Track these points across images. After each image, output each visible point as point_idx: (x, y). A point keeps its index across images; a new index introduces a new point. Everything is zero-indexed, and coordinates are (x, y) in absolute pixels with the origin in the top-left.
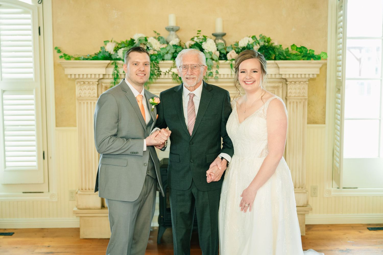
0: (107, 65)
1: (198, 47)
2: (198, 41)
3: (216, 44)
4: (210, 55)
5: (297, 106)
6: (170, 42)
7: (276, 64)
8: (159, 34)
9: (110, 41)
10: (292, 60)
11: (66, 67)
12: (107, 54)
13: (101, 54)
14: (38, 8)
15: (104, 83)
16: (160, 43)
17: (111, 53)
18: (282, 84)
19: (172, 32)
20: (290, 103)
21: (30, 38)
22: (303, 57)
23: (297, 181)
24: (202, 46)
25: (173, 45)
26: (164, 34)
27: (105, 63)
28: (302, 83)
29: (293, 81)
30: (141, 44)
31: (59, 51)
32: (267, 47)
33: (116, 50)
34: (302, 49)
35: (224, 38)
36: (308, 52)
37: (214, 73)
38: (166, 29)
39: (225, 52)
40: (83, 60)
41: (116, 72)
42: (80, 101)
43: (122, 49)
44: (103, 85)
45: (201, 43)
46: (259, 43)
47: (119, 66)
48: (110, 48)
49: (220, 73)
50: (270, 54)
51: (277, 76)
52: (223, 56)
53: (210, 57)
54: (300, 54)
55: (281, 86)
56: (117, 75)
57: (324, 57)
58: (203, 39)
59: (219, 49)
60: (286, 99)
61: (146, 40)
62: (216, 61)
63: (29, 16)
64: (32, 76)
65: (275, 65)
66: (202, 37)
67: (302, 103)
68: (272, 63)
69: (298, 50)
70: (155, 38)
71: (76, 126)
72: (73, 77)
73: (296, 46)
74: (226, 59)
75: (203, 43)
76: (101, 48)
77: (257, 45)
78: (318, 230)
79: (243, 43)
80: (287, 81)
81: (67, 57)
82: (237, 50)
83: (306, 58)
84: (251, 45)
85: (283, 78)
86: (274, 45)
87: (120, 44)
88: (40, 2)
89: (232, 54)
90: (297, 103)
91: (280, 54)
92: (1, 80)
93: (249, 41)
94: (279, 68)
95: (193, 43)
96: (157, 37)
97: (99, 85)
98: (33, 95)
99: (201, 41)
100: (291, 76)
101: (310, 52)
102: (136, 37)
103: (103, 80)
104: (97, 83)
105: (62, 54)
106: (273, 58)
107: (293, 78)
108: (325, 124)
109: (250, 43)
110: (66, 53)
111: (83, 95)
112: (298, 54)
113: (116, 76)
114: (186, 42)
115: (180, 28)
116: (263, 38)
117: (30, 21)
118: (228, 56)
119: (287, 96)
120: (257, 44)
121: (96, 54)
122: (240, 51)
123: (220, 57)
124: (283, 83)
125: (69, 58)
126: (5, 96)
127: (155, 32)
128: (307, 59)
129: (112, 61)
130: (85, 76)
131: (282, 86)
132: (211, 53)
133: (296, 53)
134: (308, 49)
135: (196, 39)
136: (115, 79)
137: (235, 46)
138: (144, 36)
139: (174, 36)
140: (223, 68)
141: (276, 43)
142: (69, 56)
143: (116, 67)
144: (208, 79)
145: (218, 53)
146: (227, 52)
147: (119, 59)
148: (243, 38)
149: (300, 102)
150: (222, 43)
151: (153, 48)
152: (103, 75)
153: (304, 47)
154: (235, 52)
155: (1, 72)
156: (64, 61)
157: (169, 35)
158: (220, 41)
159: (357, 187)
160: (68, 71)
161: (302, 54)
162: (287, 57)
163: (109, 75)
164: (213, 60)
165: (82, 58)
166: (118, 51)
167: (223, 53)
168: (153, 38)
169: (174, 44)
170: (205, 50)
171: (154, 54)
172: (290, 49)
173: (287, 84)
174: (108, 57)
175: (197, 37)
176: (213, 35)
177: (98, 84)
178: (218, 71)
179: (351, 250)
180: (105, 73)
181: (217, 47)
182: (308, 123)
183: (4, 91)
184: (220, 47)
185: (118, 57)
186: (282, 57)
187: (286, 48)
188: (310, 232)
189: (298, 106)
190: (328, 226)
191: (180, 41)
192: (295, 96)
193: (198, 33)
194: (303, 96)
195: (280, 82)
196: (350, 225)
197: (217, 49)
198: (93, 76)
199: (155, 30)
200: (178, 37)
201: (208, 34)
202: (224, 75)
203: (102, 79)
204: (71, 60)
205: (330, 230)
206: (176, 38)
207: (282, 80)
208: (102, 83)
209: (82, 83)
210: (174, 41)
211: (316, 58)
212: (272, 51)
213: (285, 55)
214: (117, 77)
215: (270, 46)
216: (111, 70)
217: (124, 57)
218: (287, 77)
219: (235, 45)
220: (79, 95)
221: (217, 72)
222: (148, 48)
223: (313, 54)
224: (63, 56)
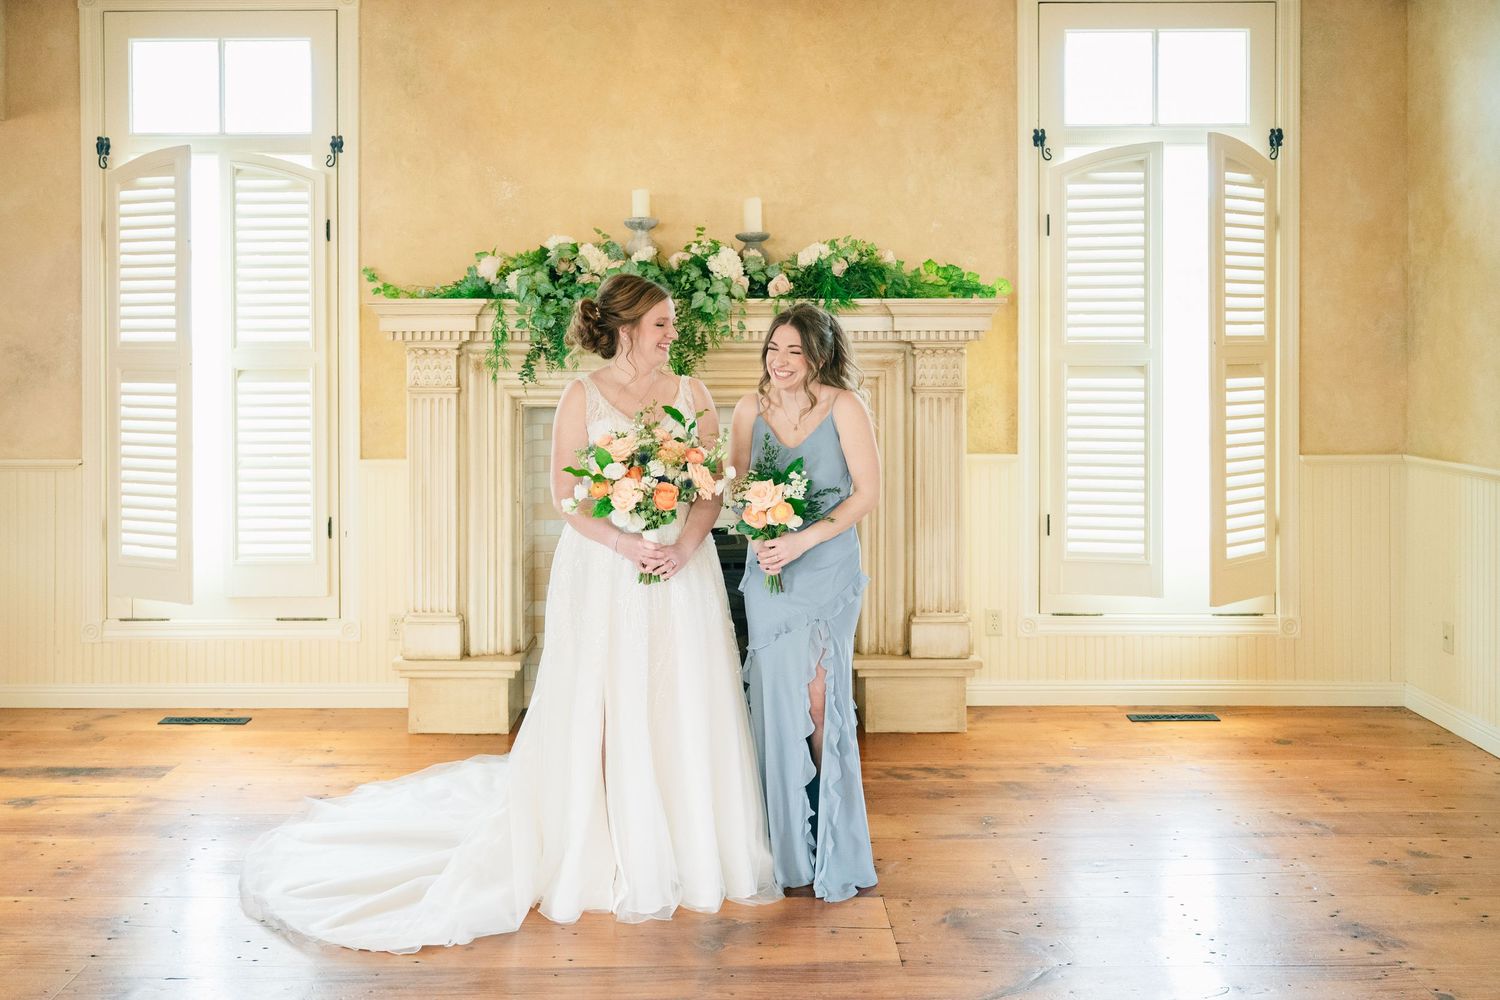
0: (477, 310)
1: (697, 266)
2: (699, 252)
3: (742, 259)
4: (727, 285)
5: (940, 408)
6: (633, 254)
7: (887, 307)
8: (608, 237)
9: (490, 252)
10: (927, 297)
11: (382, 316)
12: (481, 285)
13: (468, 285)
14: (327, 177)
15: (474, 354)
16: (609, 257)
17: (491, 282)
18: (902, 355)
19: (640, 232)
20: (923, 401)
21: (306, 246)
22: (953, 289)
23: (944, 596)
24: (707, 264)
25: (640, 263)
26: (621, 236)
27: (477, 306)
28: (951, 352)
29: (929, 348)
30: (562, 260)
31: (373, 278)
32: (866, 267)
33: (503, 274)
34: (951, 270)
35: (764, 244)
36: (965, 279)
37: (735, 329)
38: (626, 223)
39: (763, 279)
40: (427, 297)
41: (500, 325)
42: (415, 396)
43: (518, 272)
44: (471, 356)
45: (707, 256)
46: (846, 259)
47: (506, 312)
48: (488, 269)
49: (748, 328)
50: (873, 284)
51: (890, 336)
52: (758, 289)
53: (726, 290)
54: (944, 282)
55: (901, 360)
56: (504, 334)
57: (1005, 290)
58: (710, 247)
59: (749, 272)
60: (913, 392)
61: (575, 249)
62: (740, 299)
63: (305, 195)
64: (307, 336)
65: (884, 310)
66: (709, 244)
67: (953, 400)
68: (876, 306)
69: (940, 273)
70: (598, 246)
71: (405, 457)
72: (399, 336)
73: (936, 264)
74: (766, 295)
75: (711, 258)
76: (469, 269)
77: (838, 262)
78: (1003, 720)
79: (806, 259)
80: (914, 348)
81: (391, 291)
82: (792, 273)
83: (961, 292)
84: (826, 263)
85: (902, 342)
86: (881, 262)
87: (515, 261)
88: (330, 163)
89: (780, 284)
90: (939, 400)
91: (898, 284)
92: (235, 346)
93: (821, 254)
94: (892, 315)
95: (688, 257)
96: (603, 242)
97: (463, 358)
98: (309, 381)
99: (706, 252)
100: (923, 336)
101: (970, 278)
102: (550, 244)
103: (469, 347)
104: (456, 352)
105: (379, 285)
106: (883, 294)
107: (928, 340)
108: (1016, 453)
109: (822, 257)
110: (389, 283)
111: (422, 382)
112: (941, 283)
113: (500, 335)
114: (673, 254)
115: (660, 222)
116: (854, 244)
117: (305, 208)
118: (771, 287)
119: (914, 385)
120: (841, 259)
121: (456, 284)
122: (799, 276)
123: (750, 289)
124: (905, 353)
125: (395, 295)
126: (242, 385)
127: (599, 232)
128: (964, 296)
129: (493, 301)
130: (428, 336)
131: (905, 361)
132: (728, 282)
133: (936, 281)
134: (963, 270)
135: (695, 250)
136: (497, 342)
137: (789, 265)
138: (573, 241)
139: (644, 242)
140: (756, 315)
141: (889, 258)
142: (395, 290)
143: (501, 313)
144: (721, 342)
145: (746, 282)
146: (769, 280)
147: (510, 296)
148: (810, 243)
149: (948, 399)
150: (757, 258)
151: (591, 268)
152: (471, 332)
153: (955, 268)
154: (786, 279)
155: (235, 326)
156: (381, 298)
157: (633, 239)
158: (753, 253)
159: (1102, 612)
160: (388, 325)
161: (951, 283)
162: (916, 291)
163: (484, 332)
164: (734, 298)
165: (423, 291)
166: (508, 277)
167: (758, 282)
168: (590, 246)
169: (643, 260)
170: (715, 274)
171: (591, 283)
172: (923, 272)
173: (914, 356)
174: (485, 291)
175: (699, 243)
176: (738, 237)
177: (459, 357)
178: (744, 323)
179: (1073, 768)
180: (474, 329)
181: (744, 267)
182: (970, 452)
183: (240, 372)
184: (752, 267)
185: (506, 291)
186: (904, 291)
187: (914, 269)
188: (980, 725)
189: (943, 408)
190: (1029, 709)
191: (658, 254)
192: (934, 385)
193: (699, 235)
194: (956, 384)
195: (899, 351)
196: (1086, 707)
197: (745, 272)
198: (446, 336)
199: (597, 228)
200: (654, 243)
201: (726, 235)
202: (760, 332)
203: (468, 342)
204: (396, 297)
205: (1033, 720)
206: (648, 246)
207: (902, 346)
208: (469, 351)
209: (421, 352)
210: (644, 253)
211: (983, 292)
212: (876, 276)
213: (909, 286)
214: (503, 338)
215: (873, 264)
216: (489, 322)
217: (519, 291)
218: (913, 337)
219: (789, 261)
220: (414, 382)
221: (742, 327)
222: (579, 269)
223: (977, 285)
224: (382, 288)
